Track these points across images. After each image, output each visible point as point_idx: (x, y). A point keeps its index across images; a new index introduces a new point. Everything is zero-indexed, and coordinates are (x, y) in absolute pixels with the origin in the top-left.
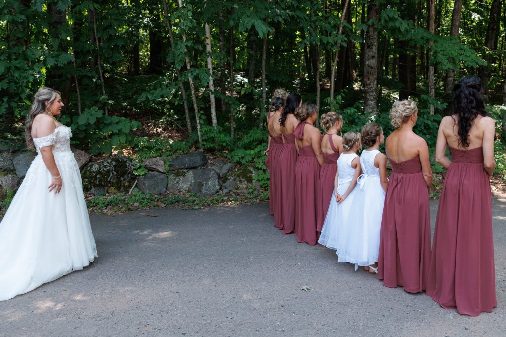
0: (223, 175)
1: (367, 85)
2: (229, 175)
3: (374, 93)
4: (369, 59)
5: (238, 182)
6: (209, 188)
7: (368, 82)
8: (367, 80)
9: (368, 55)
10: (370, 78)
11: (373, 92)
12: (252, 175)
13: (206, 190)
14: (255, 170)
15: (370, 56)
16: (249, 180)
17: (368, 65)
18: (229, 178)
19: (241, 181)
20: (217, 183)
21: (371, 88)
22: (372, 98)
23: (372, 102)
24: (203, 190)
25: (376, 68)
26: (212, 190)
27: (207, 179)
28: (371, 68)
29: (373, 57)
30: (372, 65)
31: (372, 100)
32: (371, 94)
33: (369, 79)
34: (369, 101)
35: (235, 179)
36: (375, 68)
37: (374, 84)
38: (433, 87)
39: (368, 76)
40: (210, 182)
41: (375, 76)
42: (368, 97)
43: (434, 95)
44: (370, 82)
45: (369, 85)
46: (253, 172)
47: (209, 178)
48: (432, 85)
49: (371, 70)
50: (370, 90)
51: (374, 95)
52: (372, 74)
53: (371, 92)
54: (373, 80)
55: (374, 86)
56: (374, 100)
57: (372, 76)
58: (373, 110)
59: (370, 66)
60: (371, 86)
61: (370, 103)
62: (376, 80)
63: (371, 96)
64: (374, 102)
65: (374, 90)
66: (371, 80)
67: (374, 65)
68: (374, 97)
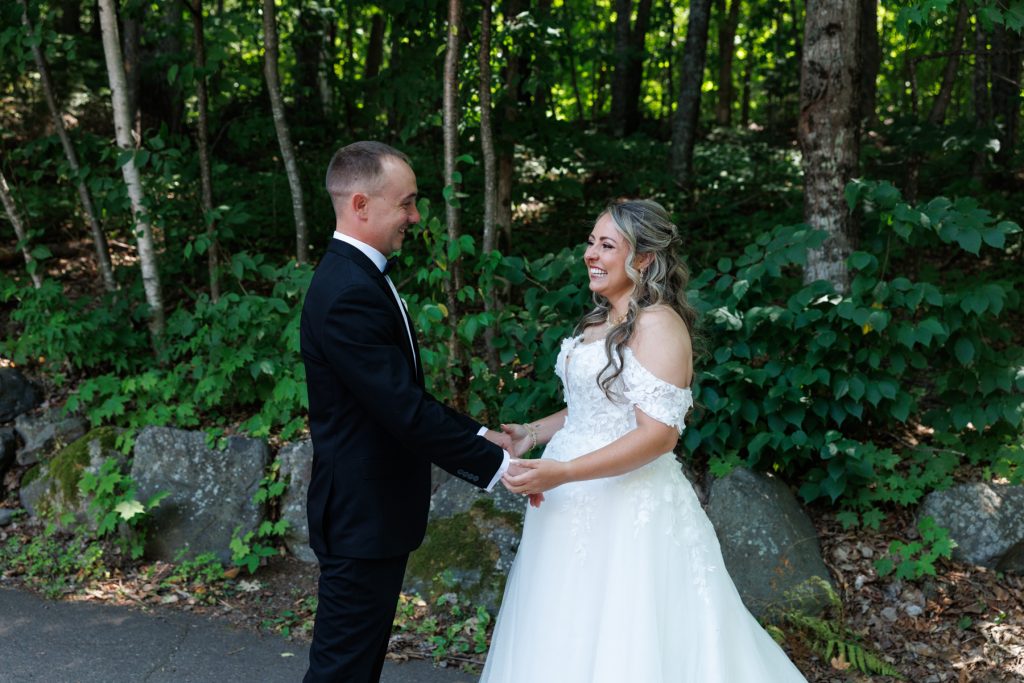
3: (836, 182)
4: (814, 40)
7: (811, 136)
8: (807, 130)
9: (815, 23)
10: (816, 117)
11: (827, 178)
12: (86, 471)
14: (101, 454)
15: (821, 24)
16: (73, 487)
17: (812, 63)
19: (54, 488)
21: (824, 159)
22: (825, 205)
23: (823, 221)
25: (846, 78)
28: (824, 74)
29: (831, 30)
30: (827, 65)
31: (824, 213)
32: (822, 186)
33: (811, 123)
36: (838, 76)
37: (833, 146)
41: (838, 110)
42: (812, 201)
44: (819, 136)
49: (822, 85)
50: (817, 171)
51: (836, 189)
52: (822, 98)
53: (820, 176)
54: (828, 126)
55: (839, 151)
56: (833, 211)
57: (824, 108)
58: (826, 254)
59: (817, 67)
60: (824, 152)
61: (816, 223)
62: (847, 126)
63: (822, 193)
64: (835, 222)
65: (838, 170)
66: (820, 127)
67: (834, 65)
68: (834, 198)
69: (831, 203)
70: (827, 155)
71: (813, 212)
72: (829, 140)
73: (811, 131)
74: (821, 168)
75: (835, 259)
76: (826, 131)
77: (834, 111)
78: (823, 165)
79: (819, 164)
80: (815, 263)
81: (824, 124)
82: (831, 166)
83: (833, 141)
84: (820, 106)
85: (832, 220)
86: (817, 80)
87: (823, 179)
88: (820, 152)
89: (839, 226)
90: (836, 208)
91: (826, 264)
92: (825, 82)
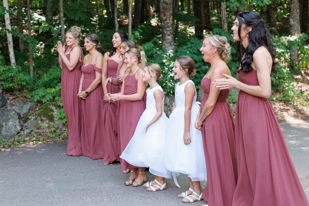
0: (23, 115)
1: (163, 20)
2: (30, 115)
3: (171, 28)
5: (40, 122)
6: (9, 129)
7: (164, 18)
8: (163, 16)
10: (166, 14)
11: (169, 27)
12: (54, 113)
13: (6, 131)
14: (56, 109)
16: (51, 119)
18: (30, 117)
19: (42, 120)
20: (18, 124)
21: (168, 23)
22: (169, 33)
23: (169, 37)
24: (3, 132)
26: (12, 131)
27: (7, 120)
28: (167, 4)
31: (169, 35)
32: (168, 29)
33: (165, 15)
34: (166, 36)
35: (36, 119)
36: (170, 4)
37: (170, 20)
38: (226, 21)
39: (164, 12)
40: (10, 123)
41: (171, 12)
42: (165, 33)
43: (227, 29)
44: (167, 18)
45: (166, 20)
46: (55, 110)
47: (9, 119)
48: (225, 20)
49: (167, 6)
50: (167, 26)
51: (171, 30)
52: (168, 9)
53: (167, 27)
54: (169, 16)
55: (171, 21)
56: (171, 35)
57: (168, 11)
58: (170, 44)
59: (165, 2)
60: (168, 21)
61: (167, 37)
62: (172, 15)
63: (168, 31)
64: (172, 37)
65: (171, 25)
66: (167, 16)
67: (169, 2)
68: (171, 32)
69: (170, 33)
70: (169, 22)
71: (166, 35)
72: (169, 19)
73: (164, 16)
74: (168, 25)
75: (172, 46)
76: (169, 17)
77: (170, 12)
78: (168, 24)
79: (167, 24)
80: (167, 47)
81: (168, 15)
82: (169, 24)
83: (170, 19)
84: (167, 11)
85: (171, 37)
86: (165, 5)
87: (168, 28)
88: (167, 22)
89: (172, 38)
90: (171, 34)
91: (170, 47)
92: (168, 6)
